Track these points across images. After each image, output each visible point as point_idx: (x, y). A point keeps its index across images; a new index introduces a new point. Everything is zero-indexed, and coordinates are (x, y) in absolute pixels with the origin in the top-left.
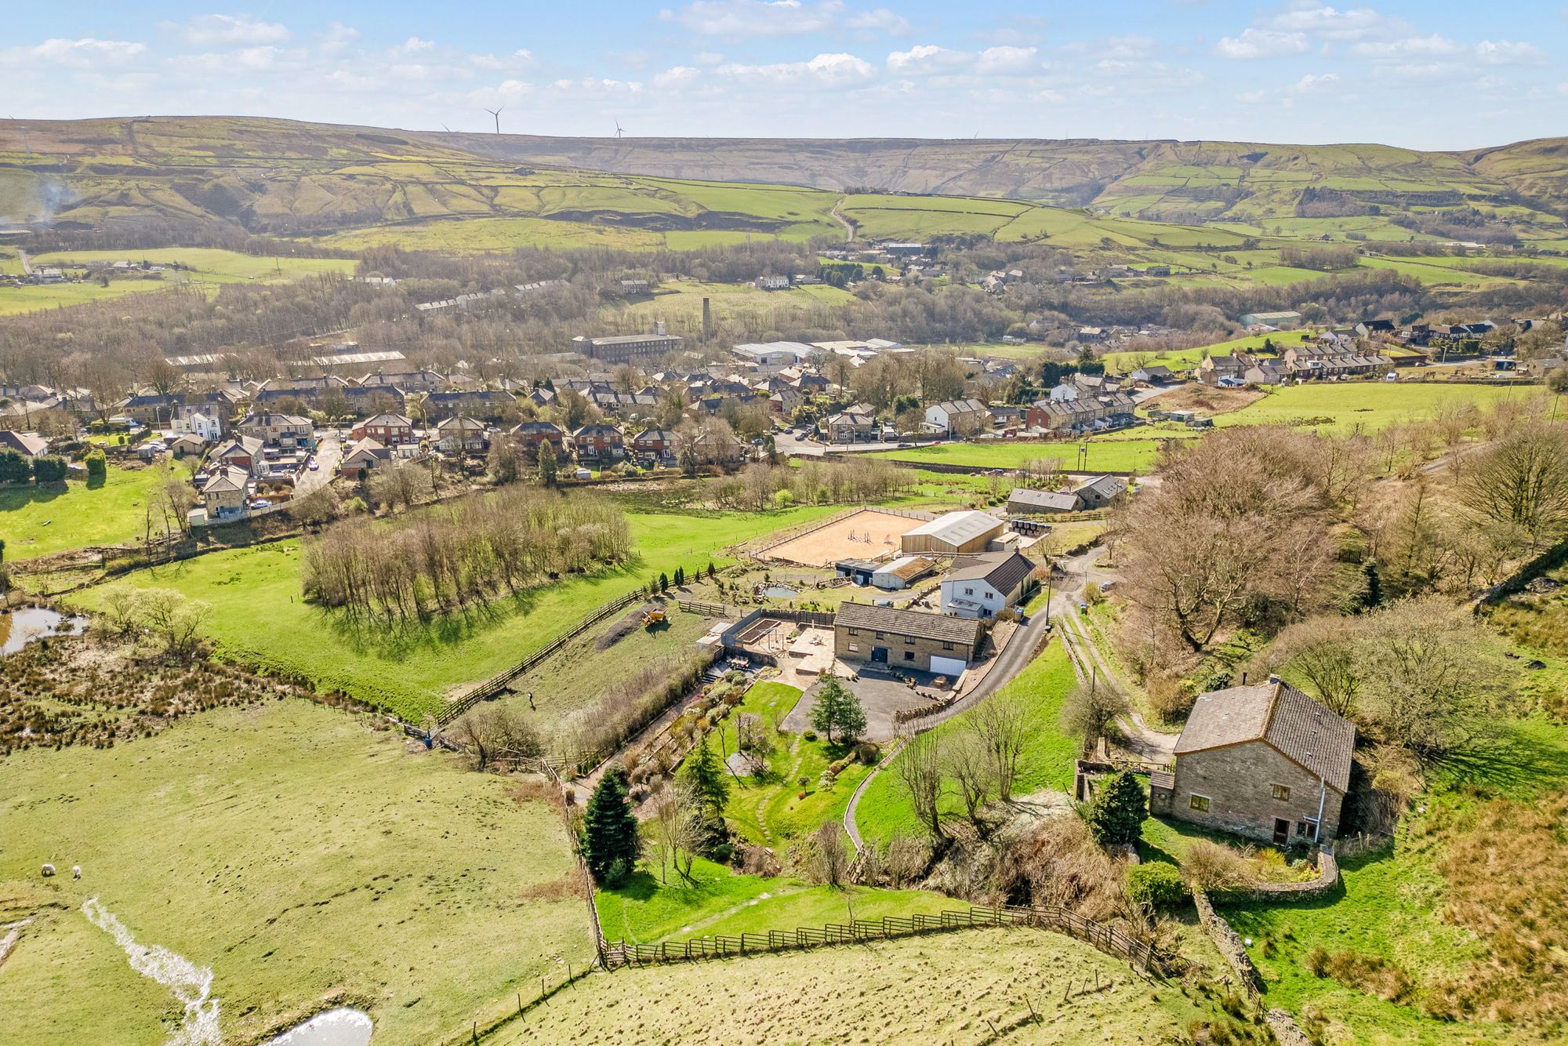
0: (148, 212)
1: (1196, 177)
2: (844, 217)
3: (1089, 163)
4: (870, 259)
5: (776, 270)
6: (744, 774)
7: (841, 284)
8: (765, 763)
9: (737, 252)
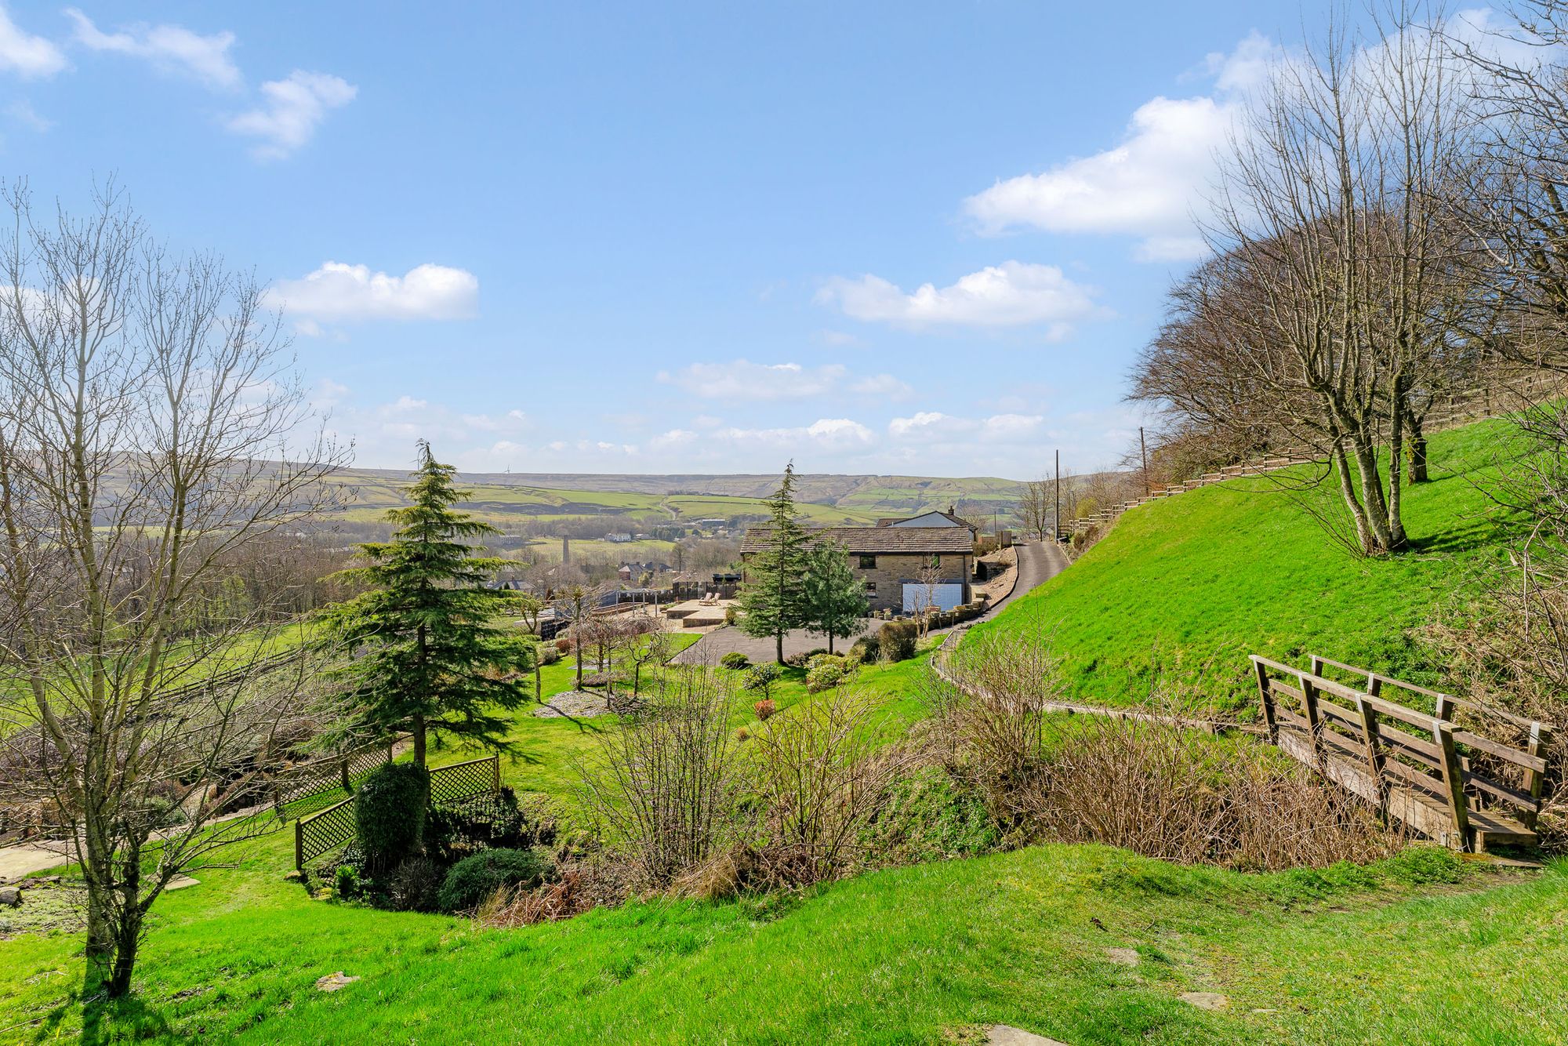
1: (893, 494)
2: (669, 507)
3: (825, 488)
4: (690, 527)
5: (621, 530)
6: (590, 714)
7: (670, 539)
8: (641, 696)
9: (592, 520)
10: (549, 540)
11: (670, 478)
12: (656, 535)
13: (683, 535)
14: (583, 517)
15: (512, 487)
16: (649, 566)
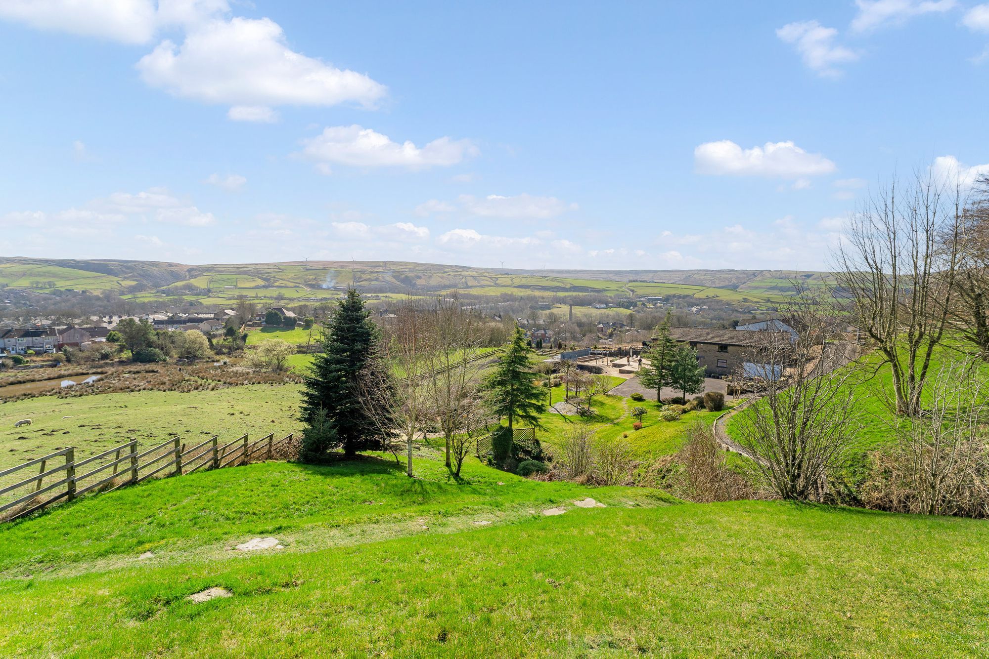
0: (383, 283)
1: (781, 282)
2: (629, 289)
3: (731, 278)
4: (640, 301)
5: (601, 302)
6: (570, 414)
7: (628, 308)
8: (592, 409)
9: (585, 296)
10: (563, 306)
11: (631, 272)
12: (620, 305)
13: (635, 306)
14: (581, 294)
15: (546, 277)
16: (614, 324)
